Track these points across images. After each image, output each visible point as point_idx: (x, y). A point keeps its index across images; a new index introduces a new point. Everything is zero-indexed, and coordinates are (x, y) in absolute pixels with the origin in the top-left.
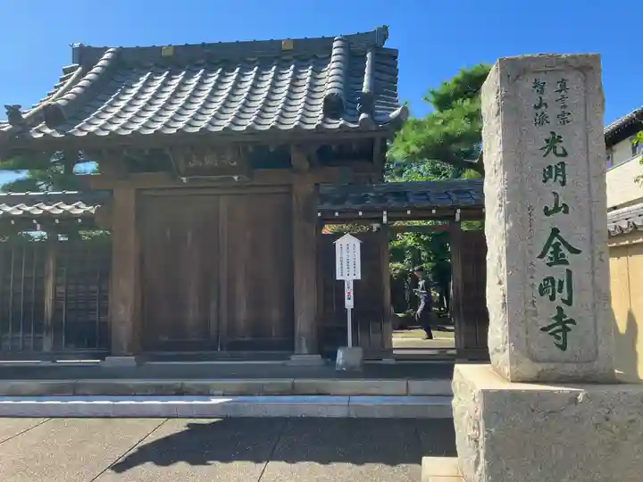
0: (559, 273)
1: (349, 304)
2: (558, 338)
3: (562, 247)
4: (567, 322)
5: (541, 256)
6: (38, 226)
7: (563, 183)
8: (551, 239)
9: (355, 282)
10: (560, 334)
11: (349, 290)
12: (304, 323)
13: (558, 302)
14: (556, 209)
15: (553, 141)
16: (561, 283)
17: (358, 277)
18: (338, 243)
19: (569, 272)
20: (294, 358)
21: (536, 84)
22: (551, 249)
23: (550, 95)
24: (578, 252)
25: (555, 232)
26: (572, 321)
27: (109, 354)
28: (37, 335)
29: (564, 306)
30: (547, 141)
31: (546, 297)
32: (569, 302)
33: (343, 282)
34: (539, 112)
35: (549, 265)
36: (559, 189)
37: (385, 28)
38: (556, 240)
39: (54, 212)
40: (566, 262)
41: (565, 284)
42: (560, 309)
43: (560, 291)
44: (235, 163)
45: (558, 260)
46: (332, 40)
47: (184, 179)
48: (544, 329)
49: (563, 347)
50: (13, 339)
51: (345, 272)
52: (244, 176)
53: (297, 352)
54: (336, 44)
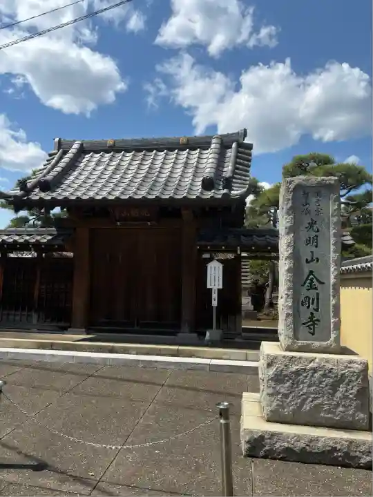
0: (312, 294)
1: (215, 303)
2: (310, 329)
3: (314, 280)
4: (316, 320)
5: (303, 285)
6: (32, 249)
7: (316, 247)
8: (308, 276)
10: (312, 327)
11: (215, 296)
12: (187, 314)
13: (311, 309)
14: (312, 260)
15: (312, 224)
16: (313, 300)
17: (221, 287)
18: (209, 265)
19: (318, 294)
20: (180, 335)
22: (308, 281)
24: (323, 283)
25: (311, 272)
26: (318, 320)
27: (70, 327)
28: (29, 313)
29: (314, 312)
30: (309, 223)
33: (211, 289)
34: (305, 207)
35: (308, 290)
36: (314, 249)
37: (246, 130)
38: (311, 276)
39: (41, 241)
40: (316, 289)
41: (316, 300)
42: (312, 314)
43: (313, 304)
44: (149, 215)
45: (312, 287)
46: (211, 138)
47: (119, 223)
48: (304, 324)
49: (313, 334)
50: (15, 315)
51: (213, 284)
52: (154, 222)
53: (182, 331)
54: (214, 141)
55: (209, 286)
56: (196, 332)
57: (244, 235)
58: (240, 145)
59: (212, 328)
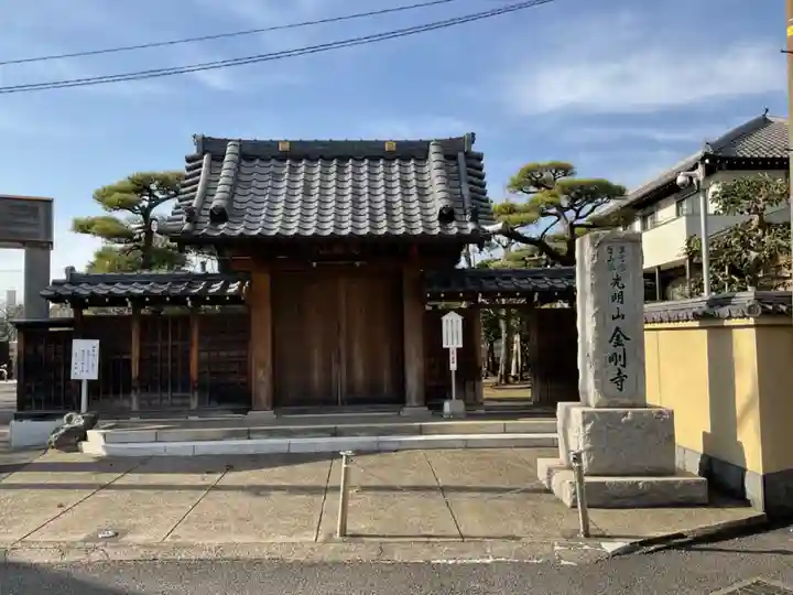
0: (619, 350)
1: (453, 367)
2: (619, 385)
3: (621, 337)
4: (623, 376)
5: (611, 341)
7: (622, 303)
8: (615, 332)
9: (458, 349)
11: (453, 356)
13: (618, 366)
14: (618, 316)
17: (461, 346)
18: (445, 318)
19: (624, 350)
20: (406, 410)
21: (609, 248)
22: (615, 338)
23: (616, 254)
24: (629, 339)
25: (617, 329)
26: (625, 376)
28: (184, 395)
29: (622, 368)
30: (614, 280)
31: (613, 363)
32: (624, 366)
33: (448, 349)
34: (610, 263)
35: (614, 346)
36: (619, 305)
37: (473, 134)
38: (618, 333)
40: (623, 345)
41: (622, 356)
42: (619, 370)
43: (620, 360)
44: (358, 252)
45: (618, 344)
46: (428, 144)
47: (315, 264)
48: (611, 380)
49: (621, 390)
51: (450, 342)
52: (364, 263)
53: (408, 404)
54: (433, 149)
55: (444, 346)
56: (425, 405)
57: (486, 279)
58: (468, 155)
59: (451, 398)
